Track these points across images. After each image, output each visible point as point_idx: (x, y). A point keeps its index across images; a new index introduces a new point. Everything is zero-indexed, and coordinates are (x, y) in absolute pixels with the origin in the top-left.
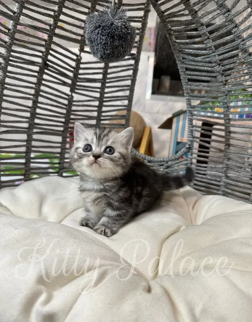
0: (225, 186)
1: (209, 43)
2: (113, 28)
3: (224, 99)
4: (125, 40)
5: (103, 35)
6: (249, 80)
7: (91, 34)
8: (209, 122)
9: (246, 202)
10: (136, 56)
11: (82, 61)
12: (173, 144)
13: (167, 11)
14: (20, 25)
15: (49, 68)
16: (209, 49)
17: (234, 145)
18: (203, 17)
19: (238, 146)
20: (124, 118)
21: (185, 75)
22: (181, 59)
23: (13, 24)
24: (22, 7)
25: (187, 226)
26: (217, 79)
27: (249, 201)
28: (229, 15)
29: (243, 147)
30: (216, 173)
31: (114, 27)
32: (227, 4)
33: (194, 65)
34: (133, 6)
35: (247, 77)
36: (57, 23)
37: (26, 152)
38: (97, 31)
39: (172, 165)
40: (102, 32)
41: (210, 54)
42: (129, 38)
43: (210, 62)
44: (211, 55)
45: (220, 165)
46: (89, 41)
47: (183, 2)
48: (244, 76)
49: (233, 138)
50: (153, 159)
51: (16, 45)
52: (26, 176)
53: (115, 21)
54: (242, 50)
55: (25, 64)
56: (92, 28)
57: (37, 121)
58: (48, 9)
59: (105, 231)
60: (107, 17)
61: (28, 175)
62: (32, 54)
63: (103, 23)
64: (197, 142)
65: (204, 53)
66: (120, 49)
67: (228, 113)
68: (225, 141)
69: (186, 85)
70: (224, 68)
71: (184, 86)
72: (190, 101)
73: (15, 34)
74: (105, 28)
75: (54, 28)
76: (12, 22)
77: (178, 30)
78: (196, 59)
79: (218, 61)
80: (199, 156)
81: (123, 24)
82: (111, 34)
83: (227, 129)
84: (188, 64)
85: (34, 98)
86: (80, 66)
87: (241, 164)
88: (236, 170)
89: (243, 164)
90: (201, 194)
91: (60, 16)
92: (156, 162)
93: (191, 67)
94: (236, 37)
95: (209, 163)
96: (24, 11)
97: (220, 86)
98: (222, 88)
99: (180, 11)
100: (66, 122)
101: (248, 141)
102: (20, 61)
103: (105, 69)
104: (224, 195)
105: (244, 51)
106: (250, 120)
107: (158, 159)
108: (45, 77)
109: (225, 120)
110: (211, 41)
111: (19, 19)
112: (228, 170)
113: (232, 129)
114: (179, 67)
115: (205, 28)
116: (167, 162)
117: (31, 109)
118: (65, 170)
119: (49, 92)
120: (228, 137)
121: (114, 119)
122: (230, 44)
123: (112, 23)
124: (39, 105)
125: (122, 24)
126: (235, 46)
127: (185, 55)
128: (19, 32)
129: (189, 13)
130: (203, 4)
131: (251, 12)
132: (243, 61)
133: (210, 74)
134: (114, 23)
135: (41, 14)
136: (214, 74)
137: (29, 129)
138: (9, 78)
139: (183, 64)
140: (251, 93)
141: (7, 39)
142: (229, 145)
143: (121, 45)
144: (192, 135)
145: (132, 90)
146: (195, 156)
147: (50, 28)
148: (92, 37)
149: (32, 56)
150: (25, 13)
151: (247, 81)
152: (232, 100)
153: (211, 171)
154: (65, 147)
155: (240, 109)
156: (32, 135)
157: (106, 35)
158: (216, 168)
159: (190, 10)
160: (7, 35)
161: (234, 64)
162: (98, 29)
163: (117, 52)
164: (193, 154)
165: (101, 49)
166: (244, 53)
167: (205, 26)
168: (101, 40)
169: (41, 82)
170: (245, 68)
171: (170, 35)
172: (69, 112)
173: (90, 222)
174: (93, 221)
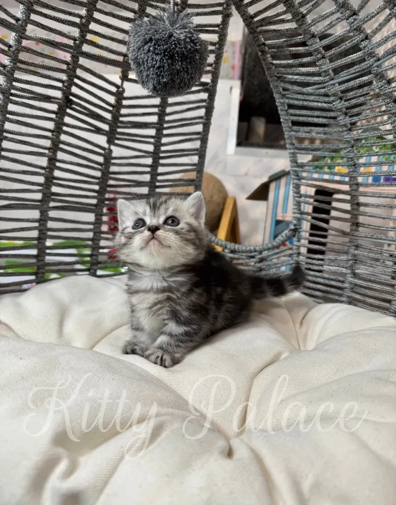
0: (352, 289)
1: (324, 64)
2: (172, 42)
3: (348, 152)
4: (192, 61)
5: (157, 54)
6: (388, 122)
7: (138, 52)
8: (326, 189)
9: (385, 313)
10: (210, 86)
11: (125, 95)
12: (269, 224)
13: (259, 15)
14: (27, 39)
15: (74, 106)
16: (324, 74)
17: (365, 225)
18: (314, 25)
19: (372, 226)
20: (191, 183)
21: (287, 115)
22: (281, 90)
23: (16, 37)
24: (30, 11)
25: (291, 352)
26: (337, 121)
27: (390, 312)
28: (355, 20)
29: (380, 228)
30: (337, 268)
31: (174, 40)
32: (351, 3)
33: (300, 100)
34: (204, 8)
35: (386, 117)
36: (86, 36)
37: (38, 239)
38: (146, 47)
39: (268, 256)
40: (155, 49)
41: (328, 82)
42: (198, 57)
43: (326, 95)
44: (327, 84)
45: (343, 256)
47: (283, 1)
48: (381, 116)
49: (364, 214)
50: (238, 248)
51: (21, 70)
52: (39, 275)
53: (175, 32)
54: (376, 75)
55: (36, 100)
56: (140, 43)
57: (55, 189)
58: (70, 14)
59: (162, 357)
60: (163, 26)
61: (41, 275)
62: (47, 85)
63: (157, 34)
64: (308, 221)
65: (317, 81)
66: (184, 75)
67: (355, 174)
68: (351, 218)
69: (289, 131)
70: (349, 105)
71: (286, 133)
72: (296, 157)
73: (19, 53)
74: (159, 43)
75: (80, 43)
76: (14, 34)
77: (276, 45)
78: (305, 90)
79: (339, 93)
80: (310, 242)
81: (188, 36)
82: (169, 52)
83: (355, 199)
84: (292, 99)
85: (50, 154)
86: (122, 102)
87: (376, 254)
88: (368, 264)
89: (381, 254)
91: (90, 23)
92: (243, 252)
93: (296, 102)
94: (367, 55)
95: (327, 253)
96: (33, 17)
97: (343, 132)
98: (346, 135)
99: (278, 15)
100: (101, 190)
101: (387, 218)
102: (28, 95)
103: (161, 107)
104: (350, 303)
105: (380, 78)
106: (390, 185)
107: (247, 248)
108: (67, 120)
109: (351, 186)
110: (328, 61)
111: (25, 30)
112: (356, 263)
113: (362, 199)
114: (278, 102)
115: (318, 40)
116: (261, 252)
117: (46, 171)
118: (99, 265)
119: (73, 144)
120: (355, 213)
121: (177, 186)
122: (358, 66)
123: (170, 34)
124: (58, 164)
125: (186, 36)
126: (366, 69)
127: (287, 84)
128: (26, 50)
129: (292, 19)
130: (315, 4)
131: (390, 14)
132: (379, 93)
133: (327, 113)
134: (174, 35)
135: (59, 22)
136: (332, 114)
137: (43, 202)
138: (10, 122)
139: (284, 98)
140: (391, 143)
141: (6, 61)
142: (357, 225)
143: (185, 70)
144: (300, 210)
145: (204, 139)
146: (304, 242)
147: (74, 43)
148: (139, 57)
149: (46, 88)
150: (34, 21)
151: (384, 124)
152: (361, 154)
153: (329, 266)
154: (100, 230)
155: (375, 167)
156: (47, 211)
157: (161, 53)
158: (336, 261)
159: (294, 13)
160: (6, 55)
161: (365, 97)
162: (149, 44)
163: (178, 80)
164: (300, 239)
165: (154, 76)
166: (379, 79)
167: (317, 38)
168: (153, 61)
169: (61, 129)
170: (382, 104)
171: (264, 53)
172: (106, 174)
173: (139, 347)
174: (143, 346)
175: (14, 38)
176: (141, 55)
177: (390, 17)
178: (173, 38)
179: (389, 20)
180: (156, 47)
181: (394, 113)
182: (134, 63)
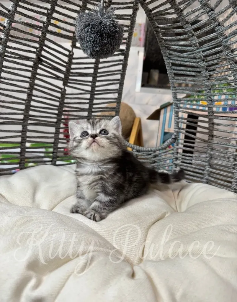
0: (209, 174)
1: (194, 40)
2: (102, 26)
3: (208, 93)
4: (114, 38)
5: (93, 34)
6: (231, 75)
7: (81, 32)
8: (194, 115)
9: (228, 190)
10: (125, 52)
11: (74, 56)
12: (160, 135)
13: (155, 10)
14: (15, 23)
15: (43, 63)
16: (194, 45)
17: (217, 136)
18: (188, 16)
19: (221, 137)
20: (113, 110)
21: (171, 70)
22: (168, 54)
24: (17, 5)
25: (172, 213)
26: (201, 74)
27: (231, 189)
28: (212, 13)
29: (226, 138)
30: (200, 162)
31: (103, 25)
32: (210, 4)
33: (179, 61)
34: (122, 5)
36: (50, 21)
37: (21, 143)
38: (86, 29)
39: (159, 154)
40: (92, 30)
42: (117, 36)
43: (195, 58)
44: (195, 51)
45: (204, 155)
46: (80, 39)
47: (169, 2)
48: (228, 71)
49: (217, 130)
50: (141, 149)
51: (12, 41)
52: (21, 164)
53: (103, 20)
54: (225, 47)
55: (20, 59)
56: (82, 27)
57: (31, 113)
58: (41, 7)
59: (94, 215)
60: (96, 16)
61: (23, 164)
62: (27, 50)
63: (93, 21)
64: (183, 133)
65: (189, 49)
66: (108, 46)
67: (211, 106)
68: (209, 132)
69: (172, 80)
70: (208, 64)
71: (170, 80)
72: (177, 95)
73: (10, 31)
74: (94, 27)
75: (47, 25)
76: (7, 19)
77: (165, 27)
78: (182, 55)
79: (203, 57)
80: (185, 146)
81: (112, 23)
82: (100, 33)
83: (211, 121)
84: (174, 60)
85: (28, 91)
86: (72, 61)
87: (223, 154)
88: (219, 160)
89: (226, 154)
90: (186, 181)
91: (53, 13)
92: (144, 151)
93: (177, 62)
94: (219, 35)
95: (194, 152)
96: (19, 9)
97: (204, 81)
98: (206, 82)
99: (166, 10)
100: (59, 113)
101: (230, 133)
102: (15, 56)
103: (96, 64)
104: (207, 183)
105: (227, 48)
106: (232, 113)
107: (146, 149)
108: (39, 71)
109: (209, 113)
110: (196, 38)
111: (14, 17)
112: (211, 159)
113: (216, 121)
114: (166, 62)
115: (190, 25)
116: (155, 152)
117: (26, 102)
118: (58, 159)
119: (43, 86)
120: (211, 129)
121: (104, 111)
122: (214, 41)
123: (101, 21)
124: (33, 98)
125: (110, 23)
126: (219, 43)
127: (171, 51)
128: (14, 29)
129: (175, 12)
130: (188, 4)
131: (233, 11)
132: (226, 58)
133: (195, 69)
134: (103, 22)
135: (34, 12)
136: (198, 70)
137: (24, 121)
138: (4, 72)
139: (170, 60)
140: (233, 88)
141: (2, 35)
142: (212, 136)
143: (110, 43)
144: (178, 127)
145: (121, 83)
146: (181, 146)
147: (43, 25)
148: (82, 35)
149: (26, 52)
150: (19, 11)
151: (229, 76)
152: (215, 94)
153: (195, 160)
154: (59, 137)
155: (223, 102)
156: (26, 126)
157: (95, 33)
158: (200, 158)
159: (176, 9)
160: (2, 32)
161: (218, 60)
162: (88, 27)
163: (106, 49)
164: (179, 144)
165: (91, 47)
166: (226, 49)
167: (190, 24)
168: (90, 38)
169: (35, 76)
170: (228, 64)
171: (158, 32)
172: (62, 104)
173: (81, 209)
174: (83, 208)
175: (7, 22)
176: (83, 34)
177: (233, 12)
178: (102, 24)
179: (233, 14)
180: (92, 29)
181: (235, 70)
182: (79, 38)
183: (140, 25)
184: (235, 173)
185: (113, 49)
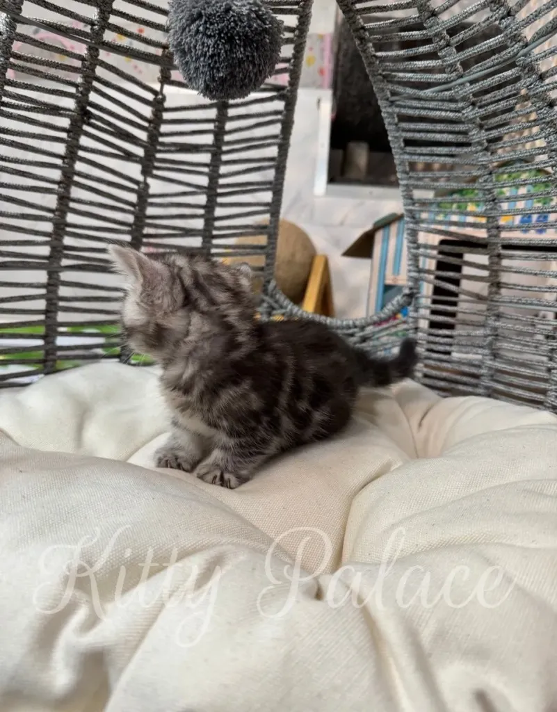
0: (492, 376)
1: (450, 55)
2: (230, 18)
3: (485, 181)
4: (260, 46)
5: (209, 37)
6: (540, 136)
7: (181, 35)
10: (288, 91)
11: (167, 104)
12: (375, 291)
14: (23, 23)
15: (93, 121)
16: (449, 69)
17: (509, 285)
19: (518, 286)
20: (262, 231)
21: (398, 131)
22: (389, 94)
23: (7, 20)
25: (405, 462)
26: (468, 137)
27: (545, 406)
29: (530, 289)
31: (233, 16)
33: (418, 108)
35: (535, 130)
36: (108, 18)
37: (46, 312)
38: (193, 27)
39: (374, 333)
40: (207, 28)
41: (452, 81)
42: (268, 41)
43: (452, 100)
44: (454, 83)
45: (479, 330)
48: (530, 127)
49: (508, 270)
50: (330, 322)
51: (16, 68)
52: (47, 364)
53: (234, 4)
54: (524, 67)
55: (38, 112)
56: (184, 21)
57: (68, 241)
59: (222, 476)
61: (51, 363)
62: (54, 90)
63: (208, 7)
64: (429, 282)
65: (439, 79)
66: (247, 67)
67: (494, 213)
68: (490, 277)
69: (401, 154)
70: (484, 112)
71: (396, 157)
72: (411, 191)
73: (12, 43)
74: (211, 20)
75: (99, 29)
76: (4, 15)
77: (380, 28)
78: (422, 93)
79: (471, 97)
80: (434, 312)
81: (253, 9)
82: (226, 34)
83: (494, 249)
84: (404, 107)
85: (60, 190)
86: (162, 116)
87: (524, 325)
88: (514, 341)
89: (531, 325)
90: (439, 395)
93: (411, 112)
94: (509, 38)
95: (457, 326)
97: (477, 153)
98: (482, 157)
100: (134, 242)
101: (539, 274)
102: (27, 104)
103: (218, 121)
104: (489, 396)
105: (529, 71)
107: (343, 321)
108: (84, 141)
109: (489, 230)
110: (454, 50)
111: (21, 9)
112: (496, 340)
114: (384, 112)
115: (440, 21)
116: (363, 328)
117: (55, 215)
119: (94, 177)
120: (495, 268)
122: (497, 56)
123: (227, 7)
124: (72, 205)
125: (250, 10)
126: (509, 59)
127: (397, 86)
128: (22, 39)
132: (527, 94)
133: (454, 126)
134: (233, 8)
136: (461, 127)
137: (52, 259)
139: (393, 107)
142: (498, 285)
143: (250, 59)
144: (417, 267)
145: (280, 167)
146: (425, 312)
147: (92, 29)
148: (183, 42)
151: (535, 138)
152: (503, 184)
153: (459, 353)
155: (523, 202)
156: (57, 272)
157: (214, 35)
158: (469, 338)
161: (507, 101)
162: (197, 22)
163: (241, 75)
164: (420, 307)
165: (206, 69)
166: (527, 73)
168: (203, 47)
169: (76, 153)
170: (531, 109)
171: (363, 41)
172: (141, 219)
175: (4, 21)
176: (187, 38)
178: (231, 12)
180: (208, 26)
181: (548, 123)
183: (321, 38)
184: (554, 369)
185: (258, 74)
